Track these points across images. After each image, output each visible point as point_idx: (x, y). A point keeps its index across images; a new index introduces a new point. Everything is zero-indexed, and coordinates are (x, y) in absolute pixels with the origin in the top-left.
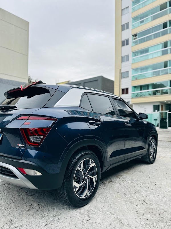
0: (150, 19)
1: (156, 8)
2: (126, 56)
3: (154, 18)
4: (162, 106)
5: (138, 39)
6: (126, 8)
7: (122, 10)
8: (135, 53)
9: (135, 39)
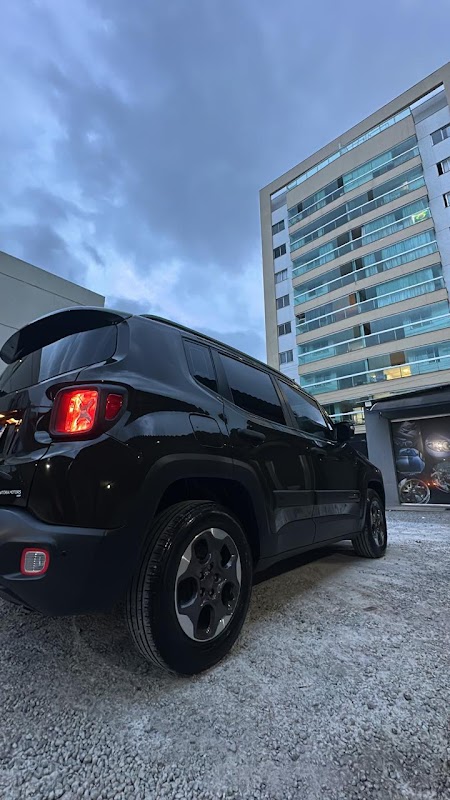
0: (326, 290)
1: (334, 271)
2: (288, 352)
3: (332, 288)
5: (307, 322)
6: (283, 271)
7: (276, 274)
8: (304, 348)
9: (301, 322)
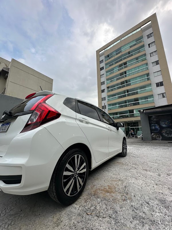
0: (115, 80)
1: (118, 74)
2: (104, 98)
3: (117, 79)
4: (125, 124)
5: (110, 89)
6: (103, 74)
7: (101, 75)
8: (109, 96)
9: (108, 89)
